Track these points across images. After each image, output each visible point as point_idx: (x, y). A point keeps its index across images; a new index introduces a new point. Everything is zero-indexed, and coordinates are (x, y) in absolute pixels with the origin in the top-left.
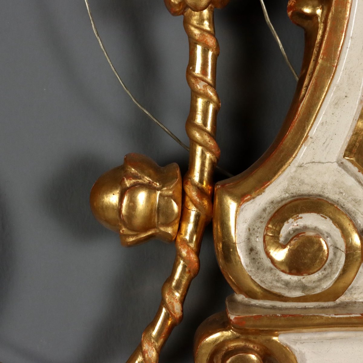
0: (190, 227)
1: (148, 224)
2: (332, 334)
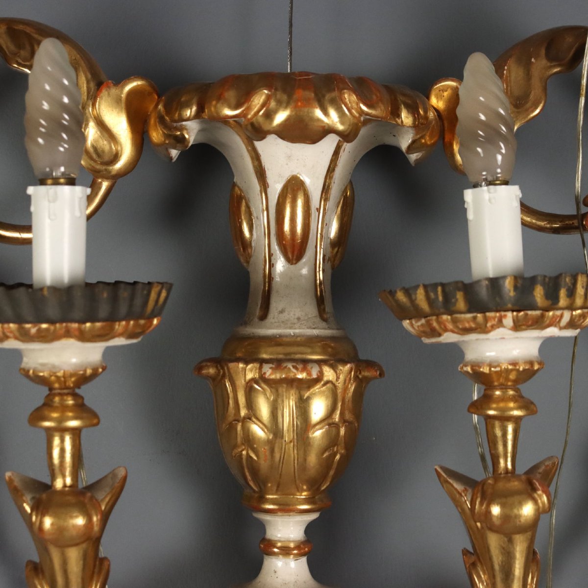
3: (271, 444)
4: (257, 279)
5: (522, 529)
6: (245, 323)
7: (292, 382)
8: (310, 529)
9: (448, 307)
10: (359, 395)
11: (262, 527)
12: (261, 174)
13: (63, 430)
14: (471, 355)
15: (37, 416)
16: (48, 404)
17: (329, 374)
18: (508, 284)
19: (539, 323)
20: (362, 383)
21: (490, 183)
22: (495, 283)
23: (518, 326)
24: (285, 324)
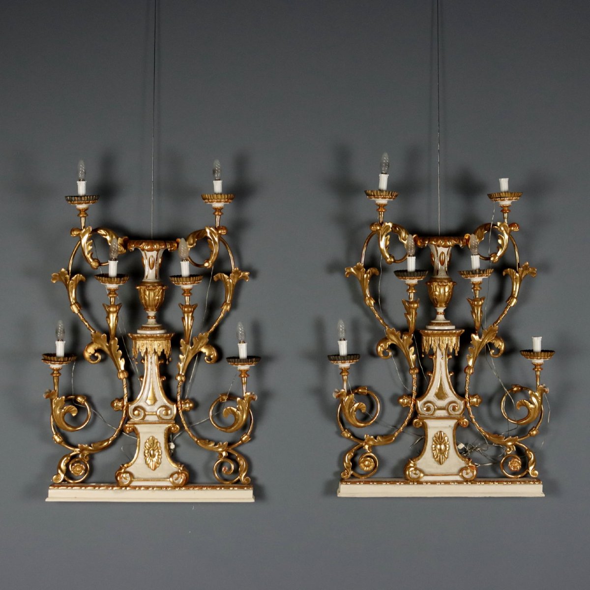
0: (412, 405)
1: (406, 404)
2: (432, 420)
3: (439, 295)
4: (435, 268)
5: (480, 306)
6: (434, 276)
7: (443, 285)
8: (445, 311)
9: (469, 274)
10: (453, 287)
11: (436, 310)
12: (437, 251)
13: (412, 292)
14: (472, 280)
15: (408, 290)
16: (410, 288)
17: (449, 284)
18: (477, 271)
19: (482, 276)
20: (453, 285)
21: (475, 255)
22: (476, 271)
23: (479, 276)
24: (441, 276)
